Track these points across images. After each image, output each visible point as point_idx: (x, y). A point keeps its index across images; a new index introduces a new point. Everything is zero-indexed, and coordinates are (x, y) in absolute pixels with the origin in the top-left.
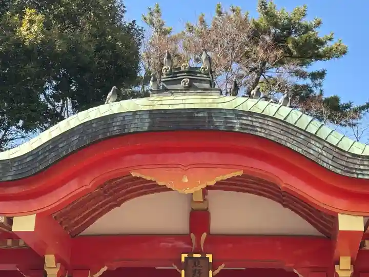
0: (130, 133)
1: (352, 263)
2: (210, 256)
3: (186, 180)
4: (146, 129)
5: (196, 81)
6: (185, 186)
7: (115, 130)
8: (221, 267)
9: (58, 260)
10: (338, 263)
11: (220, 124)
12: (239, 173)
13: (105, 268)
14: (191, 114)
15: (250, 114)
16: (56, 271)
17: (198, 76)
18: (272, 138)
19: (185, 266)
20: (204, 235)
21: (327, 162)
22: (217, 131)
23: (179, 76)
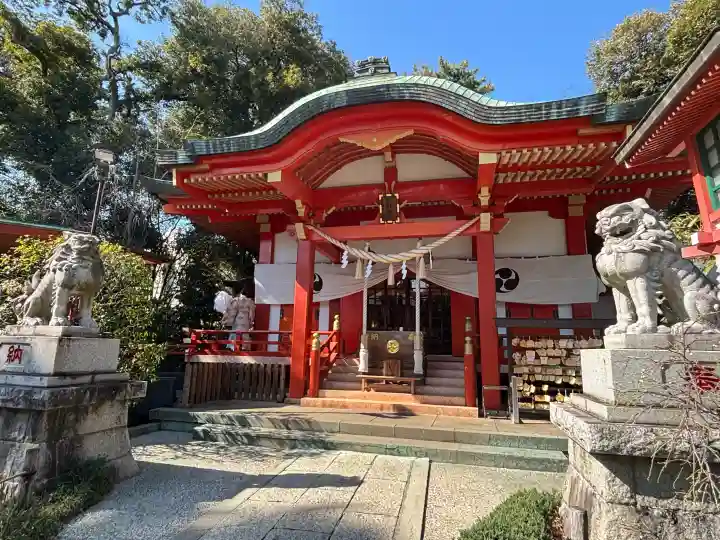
0: (335, 109)
1: (489, 191)
2: (397, 195)
3: (375, 140)
4: (345, 104)
5: (379, 68)
6: (375, 144)
7: (325, 108)
8: (405, 203)
9: (303, 203)
10: (480, 192)
11: (395, 95)
12: (410, 132)
13: (334, 208)
14: (374, 89)
15: (416, 85)
16: (303, 210)
17: (381, 65)
18: (432, 101)
19: (381, 202)
20: (394, 182)
21: (471, 115)
22: (393, 101)
23: (367, 66)
